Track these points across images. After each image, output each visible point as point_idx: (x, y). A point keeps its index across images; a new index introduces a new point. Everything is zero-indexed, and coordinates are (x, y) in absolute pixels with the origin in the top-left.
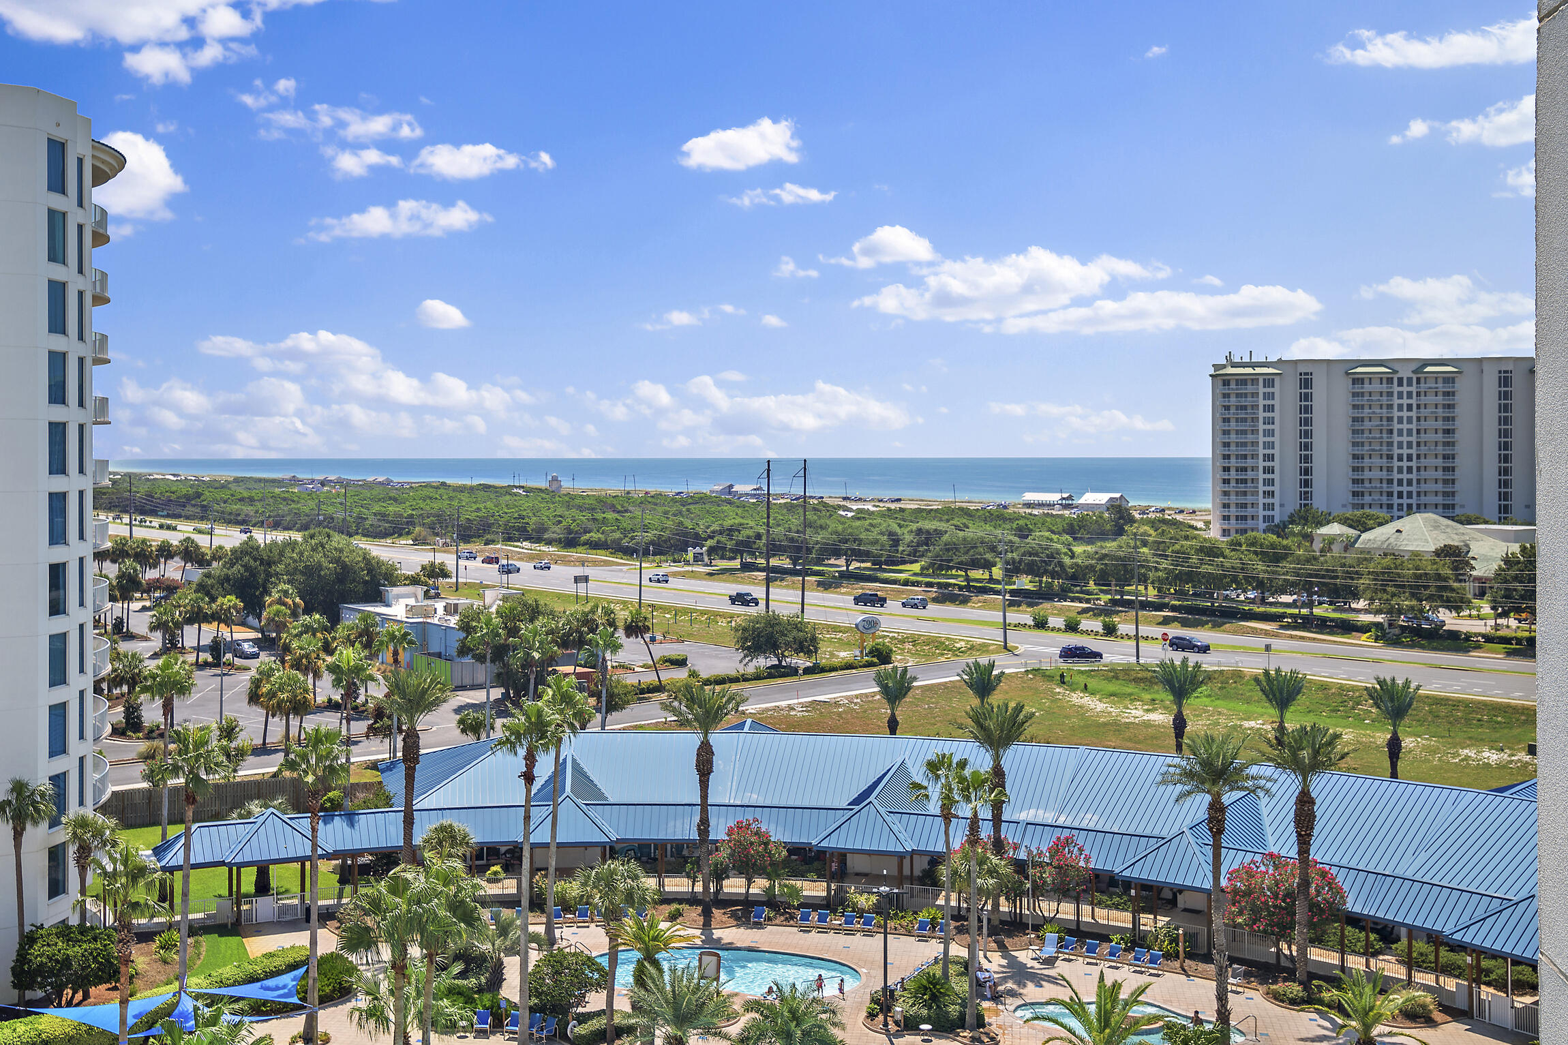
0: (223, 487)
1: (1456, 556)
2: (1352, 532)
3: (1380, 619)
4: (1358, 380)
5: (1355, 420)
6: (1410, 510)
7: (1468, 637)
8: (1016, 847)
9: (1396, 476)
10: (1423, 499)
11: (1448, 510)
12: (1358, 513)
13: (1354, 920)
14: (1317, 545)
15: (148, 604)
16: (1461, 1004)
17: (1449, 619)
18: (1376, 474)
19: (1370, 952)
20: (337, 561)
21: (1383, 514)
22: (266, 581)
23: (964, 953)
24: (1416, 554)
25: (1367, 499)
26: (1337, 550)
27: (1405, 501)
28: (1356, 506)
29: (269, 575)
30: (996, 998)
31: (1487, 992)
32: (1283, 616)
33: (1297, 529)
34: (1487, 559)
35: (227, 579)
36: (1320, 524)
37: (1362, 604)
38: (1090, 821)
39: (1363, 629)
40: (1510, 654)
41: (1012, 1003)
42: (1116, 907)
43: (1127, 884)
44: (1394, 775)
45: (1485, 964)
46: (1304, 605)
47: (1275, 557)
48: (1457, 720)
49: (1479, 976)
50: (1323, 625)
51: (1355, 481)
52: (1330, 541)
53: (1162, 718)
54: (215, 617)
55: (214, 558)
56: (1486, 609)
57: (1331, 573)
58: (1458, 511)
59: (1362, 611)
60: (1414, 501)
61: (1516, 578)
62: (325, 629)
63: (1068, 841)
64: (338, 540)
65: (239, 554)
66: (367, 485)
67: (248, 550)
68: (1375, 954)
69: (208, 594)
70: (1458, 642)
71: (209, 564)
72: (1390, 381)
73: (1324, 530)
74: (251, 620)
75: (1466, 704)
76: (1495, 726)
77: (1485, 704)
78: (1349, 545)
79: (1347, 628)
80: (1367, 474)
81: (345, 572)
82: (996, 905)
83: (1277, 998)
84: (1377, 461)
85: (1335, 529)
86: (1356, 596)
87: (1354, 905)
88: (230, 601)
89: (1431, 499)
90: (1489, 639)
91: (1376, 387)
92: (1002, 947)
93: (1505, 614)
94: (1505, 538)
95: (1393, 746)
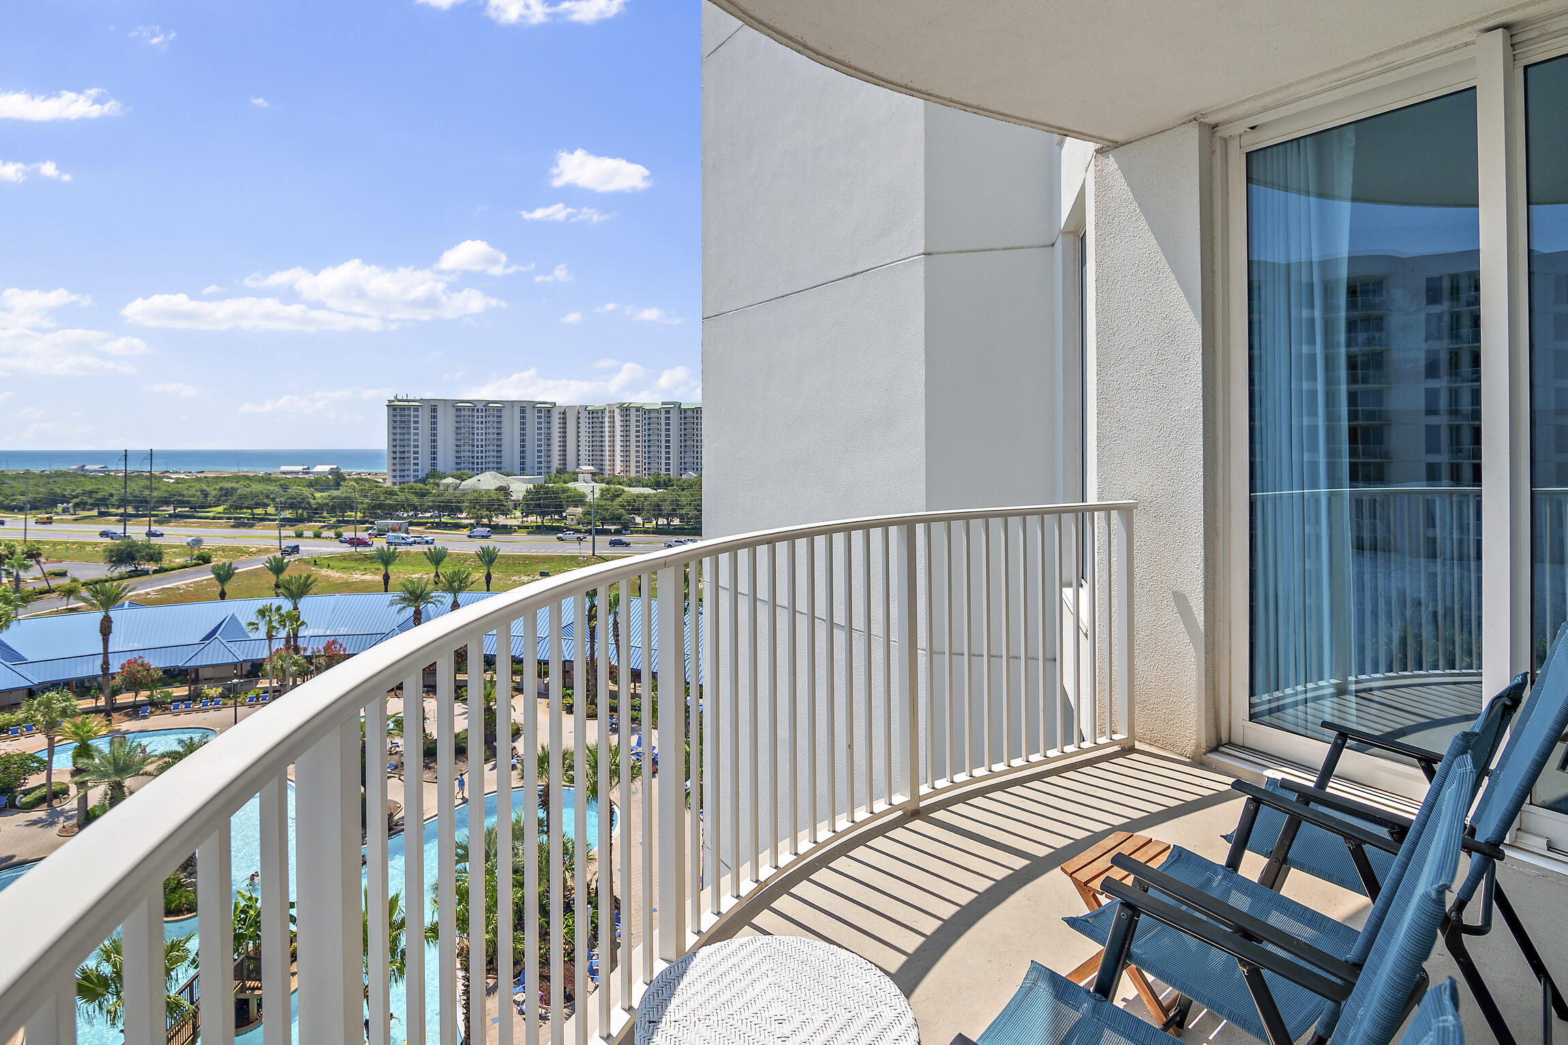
1: (504, 490)
2: (458, 481)
3: (473, 521)
4: (458, 409)
5: (457, 428)
6: (482, 471)
7: (511, 527)
9: (476, 455)
10: (488, 465)
11: (499, 470)
12: (459, 472)
14: (442, 488)
17: (501, 520)
18: (467, 454)
21: (470, 472)
24: (487, 491)
25: (463, 466)
26: (451, 490)
27: (480, 466)
28: (457, 469)
32: (427, 523)
33: (432, 481)
34: (517, 492)
36: (441, 479)
37: (464, 515)
38: (344, 630)
39: (465, 527)
40: (529, 533)
44: (488, 590)
46: (436, 517)
47: (422, 494)
48: (509, 565)
50: (446, 526)
51: (457, 457)
52: (448, 486)
53: (379, 578)
56: (518, 514)
57: (450, 501)
58: (503, 470)
59: (464, 518)
60: (484, 466)
61: (532, 500)
63: (333, 642)
70: (506, 530)
72: (473, 410)
73: (445, 481)
75: (513, 557)
76: (525, 565)
77: (520, 556)
78: (456, 487)
79: (457, 526)
80: (463, 454)
84: (467, 448)
85: (449, 480)
86: (461, 512)
89: (491, 465)
90: (520, 527)
91: (467, 413)
93: (527, 516)
94: (525, 481)
95: (488, 578)
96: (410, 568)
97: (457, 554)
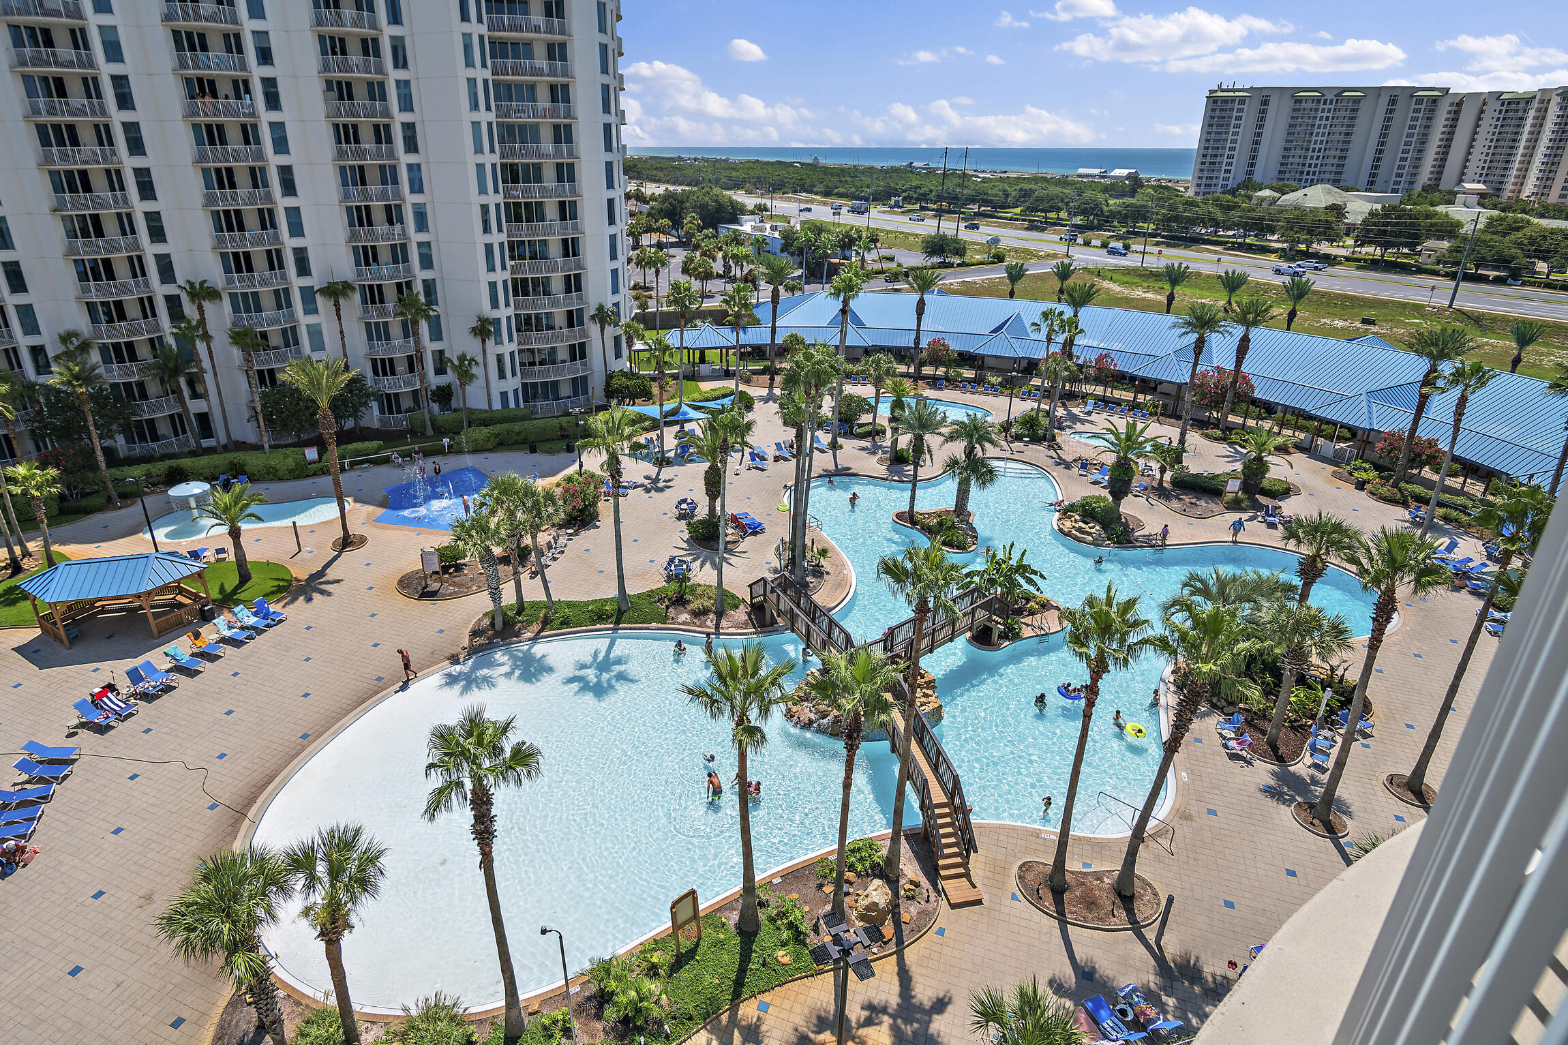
1: (1337, 210)
2: (1277, 195)
3: (1284, 246)
4: (1298, 100)
5: (1290, 126)
6: (1312, 183)
7: (1336, 257)
8: (1078, 358)
9: (1308, 161)
10: (1322, 176)
11: (1336, 182)
12: (1281, 183)
13: (1254, 402)
14: (1254, 201)
16: (1306, 445)
17: (1326, 247)
18: (1296, 160)
19: (1259, 418)
20: (716, 201)
21: (1295, 184)
22: (683, 211)
23: (1047, 407)
24: (1314, 210)
25: (1287, 175)
26: (1265, 205)
27: (1310, 177)
28: (1279, 179)
29: (684, 208)
30: (1062, 428)
31: (1320, 441)
32: (1228, 242)
33: (1243, 192)
34: (1356, 213)
35: (662, 210)
36: (1256, 190)
37: (1276, 237)
38: (1117, 346)
39: (1274, 251)
40: (1360, 267)
41: (1069, 431)
42: (1124, 389)
43: (1133, 378)
44: (1288, 329)
45: (1324, 427)
46: (1241, 237)
47: (1229, 208)
48: (1323, 303)
49: (1319, 432)
50: (1250, 248)
51: (1282, 164)
52: (1263, 199)
53: (1162, 297)
54: (658, 230)
55: (652, 200)
56: (1350, 242)
57: (1262, 219)
58: (1341, 184)
59: (1274, 241)
60: (1315, 177)
61: (1374, 224)
62: (713, 236)
63: (1106, 356)
64: (716, 190)
65: (664, 197)
67: (668, 196)
68: (1262, 419)
69: (652, 218)
70: (1329, 260)
71: (649, 202)
72: (1318, 100)
73: (1259, 194)
74: (674, 232)
75: (1331, 294)
76: (1345, 307)
77: (1340, 295)
78: (1273, 202)
79: (1265, 250)
80: (1291, 160)
81: (720, 207)
82: (1064, 386)
83: (1207, 436)
84: (1298, 154)
85: (1267, 193)
86: (1272, 233)
87: (1258, 394)
88: (665, 222)
89: (1327, 176)
90: (1347, 259)
91: (1309, 105)
92: (1064, 405)
93: (1362, 245)
94: (1369, 199)
95: (1292, 315)
96: (1199, 291)
97: (1258, 283)
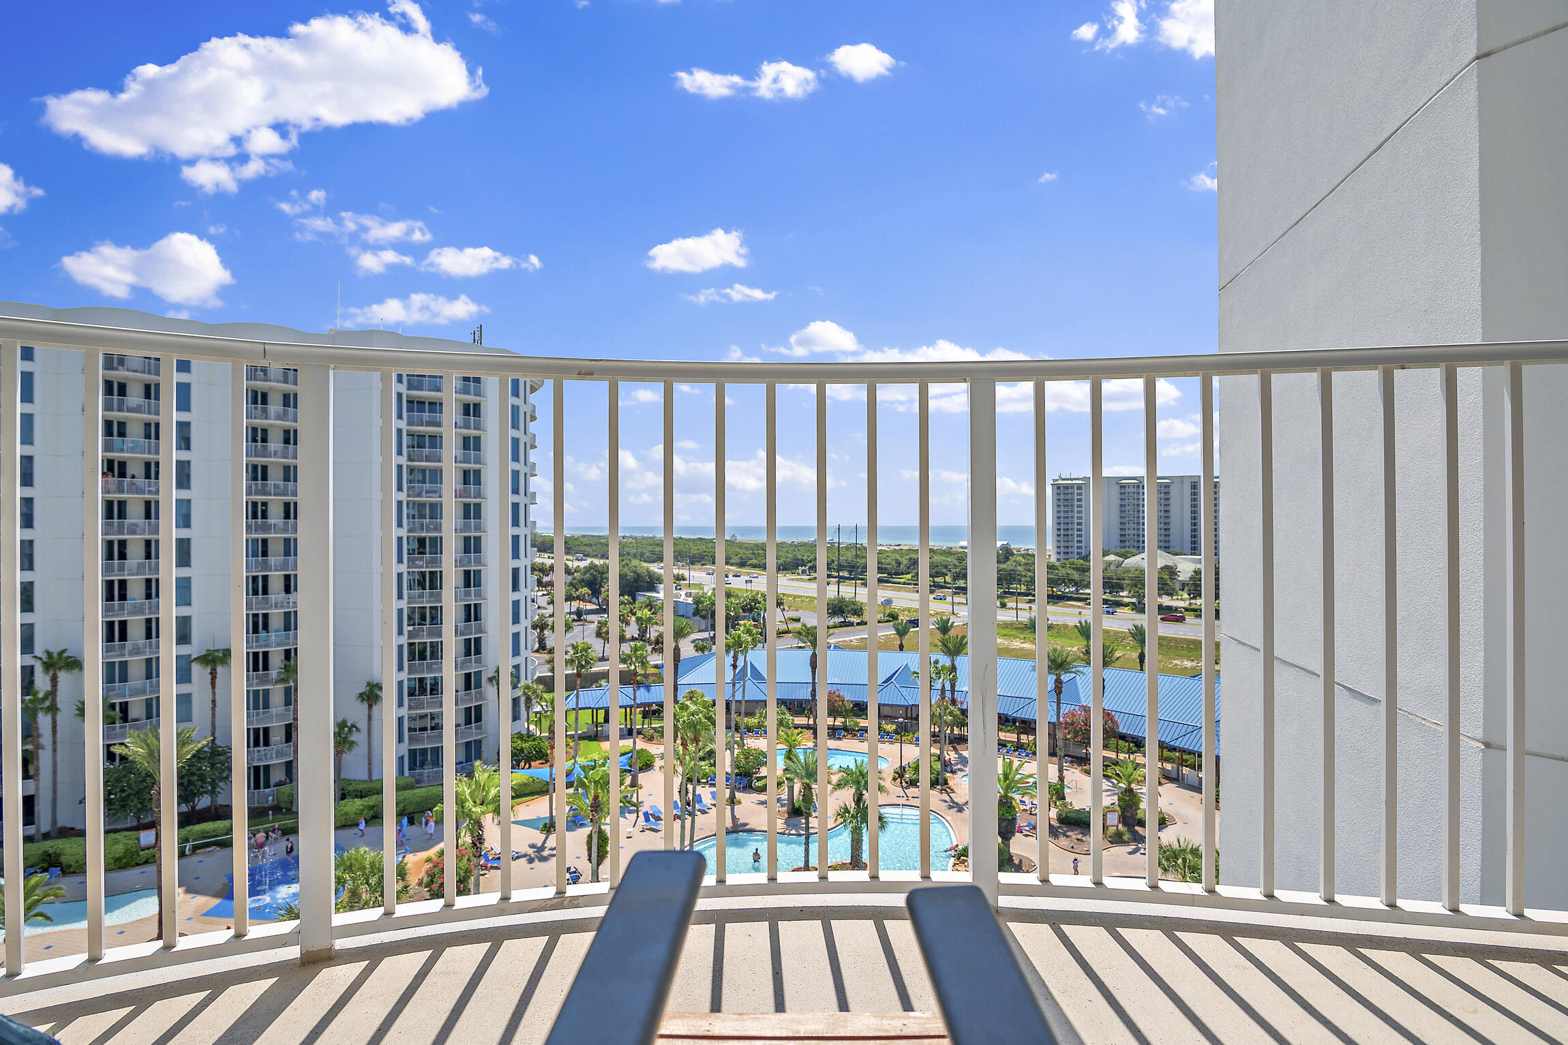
0: (577, 539)
1: (1171, 571)
2: (1121, 559)
3: (1134, 600)
4: (1123, 487)
5: (1121, 505)
7: (1176, 608)
8: (962, 703)
11: (1168, 549)
12: (1123, 550)
13: (1123, 737)
14: (1103, 564)
15: (545, 593)
16: (1174, 775)
17: (1167, 599)
18: (1132, 532)
19: (1130, 752)
20: (635, 572)
21: (1134, 551)
22: (601, 581)
23: (938, 752)
25: (1127, 544)
26: (1112, 567)
28: (1122, 547)
29: (603, 579)
30: (953, 772)
31: (1185, 770)
34: (1185, 572)
35: (583, 580)
36: (1104, 555)
37: (1125, 593)
39: (1126, 605)
42: (1009, 731)
43: (1014, 720)
44: (1142, 670)
45: (1185, 757)
47: (1083, 570)
48: (1172, 647)
49: (1182, 763)
50: (1106, 601)
51: (1121, 534)
52: (1110, 562)
54: (578, 598)
55: (575, 571)
56: (1186, 596)
58: (1171, 549)
59: (1125, 597)
62: (630, 603)
64: (635, 562)
65: (587, 569)
66: (646, 538)
67: (591, 568)
68: (1133, 753)
69: (574, 587)
70: (1171, 610)
71: (573, 574)
72: (1138, 487)
73: (1106, 558)
74: (594, 600)
75: (1176, 639)
76: (1190, 649)
77: (1185, 639)
78: (1119, 565)
79: (1119, 604)
80: (1127, 531)
81: (638, 577)
82: (952, 730)
83: (1086, 773)
84: (1132, 525)
85: (1112, 557)
86: (1122, 589)
87: (1122, 729)
88: (585, 590)
90: (1186, 609)
91: (1132, 490)
92: (955, 749)
93: (1194, 597)
94: (1194, 562)
95: (1142, 657)
96: (1067, 641)
97: (1115, 632)
